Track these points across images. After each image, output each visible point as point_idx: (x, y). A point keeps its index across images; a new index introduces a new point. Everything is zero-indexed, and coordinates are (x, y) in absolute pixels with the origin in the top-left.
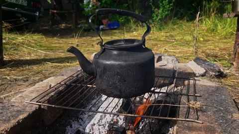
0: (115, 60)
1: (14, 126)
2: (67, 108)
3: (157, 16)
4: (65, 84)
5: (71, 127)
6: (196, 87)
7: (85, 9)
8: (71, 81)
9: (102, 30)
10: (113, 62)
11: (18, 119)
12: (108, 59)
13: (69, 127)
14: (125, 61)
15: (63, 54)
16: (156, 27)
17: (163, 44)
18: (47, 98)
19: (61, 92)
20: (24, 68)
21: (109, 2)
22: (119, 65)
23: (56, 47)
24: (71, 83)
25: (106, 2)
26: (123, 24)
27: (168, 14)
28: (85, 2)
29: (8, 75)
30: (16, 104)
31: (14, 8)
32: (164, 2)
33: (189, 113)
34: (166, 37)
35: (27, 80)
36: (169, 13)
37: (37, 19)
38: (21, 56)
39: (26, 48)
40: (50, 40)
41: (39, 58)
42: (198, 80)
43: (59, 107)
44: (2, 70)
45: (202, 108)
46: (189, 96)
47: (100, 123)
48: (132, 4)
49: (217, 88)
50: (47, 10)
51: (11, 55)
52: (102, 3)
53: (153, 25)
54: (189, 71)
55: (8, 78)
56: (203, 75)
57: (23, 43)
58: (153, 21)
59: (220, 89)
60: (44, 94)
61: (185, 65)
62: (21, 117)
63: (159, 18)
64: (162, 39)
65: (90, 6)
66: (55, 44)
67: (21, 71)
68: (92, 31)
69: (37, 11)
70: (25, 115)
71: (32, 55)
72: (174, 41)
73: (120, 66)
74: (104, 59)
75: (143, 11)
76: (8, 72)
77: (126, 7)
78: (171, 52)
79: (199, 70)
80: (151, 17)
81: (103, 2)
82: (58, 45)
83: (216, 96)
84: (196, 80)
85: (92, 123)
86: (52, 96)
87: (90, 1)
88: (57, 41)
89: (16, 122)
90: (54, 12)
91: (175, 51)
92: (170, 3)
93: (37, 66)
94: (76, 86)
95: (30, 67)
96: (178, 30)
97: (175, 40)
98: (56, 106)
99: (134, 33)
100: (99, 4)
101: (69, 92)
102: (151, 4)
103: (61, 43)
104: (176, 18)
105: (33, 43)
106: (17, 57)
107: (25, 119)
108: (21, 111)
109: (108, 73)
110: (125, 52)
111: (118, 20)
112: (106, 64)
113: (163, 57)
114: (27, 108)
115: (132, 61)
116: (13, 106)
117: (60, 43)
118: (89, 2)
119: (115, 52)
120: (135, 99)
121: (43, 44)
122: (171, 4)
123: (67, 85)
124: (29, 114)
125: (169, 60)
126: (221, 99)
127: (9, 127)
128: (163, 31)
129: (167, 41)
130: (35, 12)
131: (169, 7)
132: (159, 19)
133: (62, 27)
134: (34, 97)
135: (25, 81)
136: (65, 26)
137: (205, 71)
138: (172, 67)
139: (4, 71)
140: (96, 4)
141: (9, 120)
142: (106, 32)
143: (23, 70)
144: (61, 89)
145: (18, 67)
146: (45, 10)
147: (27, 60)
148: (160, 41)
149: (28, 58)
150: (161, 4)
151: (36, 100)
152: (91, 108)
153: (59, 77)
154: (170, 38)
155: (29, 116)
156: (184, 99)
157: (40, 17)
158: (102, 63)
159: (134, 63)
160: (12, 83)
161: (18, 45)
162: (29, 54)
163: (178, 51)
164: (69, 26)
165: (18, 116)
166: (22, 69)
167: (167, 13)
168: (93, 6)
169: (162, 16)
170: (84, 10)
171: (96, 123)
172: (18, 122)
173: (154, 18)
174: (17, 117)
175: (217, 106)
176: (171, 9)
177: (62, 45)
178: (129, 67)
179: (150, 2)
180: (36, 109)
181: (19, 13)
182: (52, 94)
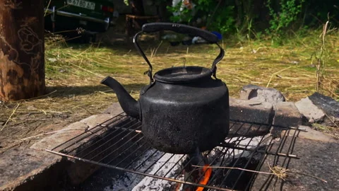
0: (165, 98)
1: (21, 185)
2: (97, 163)
3: (277, 23)
4: (107, 126)
5: (112, 188)
6: (297, 141)
7: (174, 13)
8: (117, 122)
9: (196, 43)
10: (162, 101)
11: (29, 175)
12: (156, 97)
13: (108, 188)
14: (178, 101)
15: (127, 80)
16: (274, 40)
17: (277, 67)
18: (76, 146)
19: (98, 138)
20: (70, 99)
21: (207, 3)
22: (170, 105)
23: (121, 68)
24: (114, 126)
25: (203, 3)
26: (227, 36)
27: (293, 21)
28: (173, 3)
29: (47, 108)
30: (34, 153)
31: (78, 13)
32: (288, 3)
33: (268, 185)
34: (286, 56)
35: (68, 117)
36: (295, 19)
37: (107, 28)
38: (70, 81)
39: (80, 70)
40: (117, 58)
41: (93, 85)
42: (303, 131)
43: (87, 160)
44: (41, 100)
45: (294, 178)
46: (279, 156)
47: (152, 186)
48: (242, 6)
49: (330, 146)
50: (123, 15)
51: (58, 79)
52: (197, 5)
53: (270, 37)
54: (294, 115)
55: (45, 112)
56: (320, 122)
57: (78, 63)
58: (270, 32)
59: (334, 147)
60: (75, 140)
61: (290, 106)
62: (34, 172)
63: (280, 26)
64: (277, 59)
65: (181, 9)
66: (122, 64)
67: (64, 103)
68: (181, 44)
69: (107, 17)
70: (40, 170)
71: (86, 80)
72: (295, 62)
73: (172, 108)
74: (150, 96)
75: (257, 17)
76: (47, 104)
77: (231, 10)
78: (286, 80)
79: (314, 112)
80: (269, 26)
81: (199, 3)
82: (124, 66)
83: (324, 158)
84: (300, 130)
85: (140, 184)
86: (85, 143)
87: (181, 2)
88: (125, 61)
89: (25, 179)
90: (132, 18)
91: (292, 79)
92: (297, 3)
93: (88, 96)
94: (120, 130)
95: (77, 97)
96: (307, 46)
97: (298, 61)
98: (84, 160)
99: (241, 48)
100: (194, 5)
101: (111, 136)
102: (268, 6)
103: (131, 64)
104: (306, 27)
105: (91, 63)
106: (65, 83)
107: (37, 176)
108: (36, 164)
109: (155, 116)
110: (181, 87)
111: (219, 30)
112: (153, 104)
113: (258, 91)
114: (46, 159)
115: (189, 101)
116: (29, 155)
117: (128, 63)
118: (179, 5)
119: (168, 87)
120: (209, 153)
121: (105, 65)
122: (299, 6)
123: (108, 128)
124: (46, 169)
125: (268, 96)
126: (330, 166)
127: (14, 187)
128: (283, 47)
129: (285, 63)
130: (105, 18)
131: (295, 11)
132: (280, 29)
133: (142, 39)
134: (59, 144)
135: (64, 118)
136: (146, 38)
137: (324, 115)
138: (270, 107)
139: (43, 102)
140: (189, 7)
141: (17, 176)
142: (201, 46)
143: (67, 102)
144: (99, 133)
145: (62, 97)
146: (120, 14)
147: (78, 87)
148: (275, 62)
149: (79, 85)
150: (283, 6)
151: (60, 149)
152: (144, 162)
153: (103, 116)
154: (291, 58)
155: (46, 171)
156: (269, 161)
157: (110, 25)
158: (147, 101)
159: (192, 103)
160: (48, 119)
161: (71, 65)
162: (82, 78)
163: (296, 79)
164: (151, 36)
165: (31, 170)
166: (67, 99)
167: (292, 19)
168: (185, 9)
169: (284, 25)
170: (172, 15)
171: (146, 185)
172: (28, 180)
173: (272, 27)
174: (28, 172)
175: (318, 176)
176: (299, 13)
177: (130, 66)
178: (184, 109)
179: (267, 4)
180: (57, 162)
181: (84, 20)
182: (85, 140)
